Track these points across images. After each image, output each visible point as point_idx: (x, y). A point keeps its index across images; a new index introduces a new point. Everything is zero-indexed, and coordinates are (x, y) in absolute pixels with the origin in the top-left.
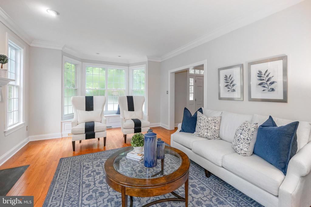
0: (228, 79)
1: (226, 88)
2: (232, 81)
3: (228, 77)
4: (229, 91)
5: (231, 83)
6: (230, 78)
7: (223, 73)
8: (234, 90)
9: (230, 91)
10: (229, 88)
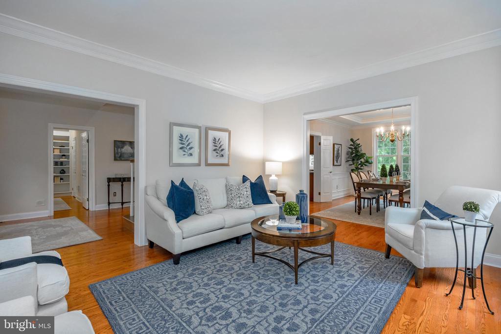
0: (184, 140)
1: (181, 150)
2: (189, 143)
3: (184, 137)
4: (184, 155)
5: (188, 146)
6: (187, 139)
7: (177, 131)
8: (191, 155)
9: (186, 156)
10: (184, 151)
